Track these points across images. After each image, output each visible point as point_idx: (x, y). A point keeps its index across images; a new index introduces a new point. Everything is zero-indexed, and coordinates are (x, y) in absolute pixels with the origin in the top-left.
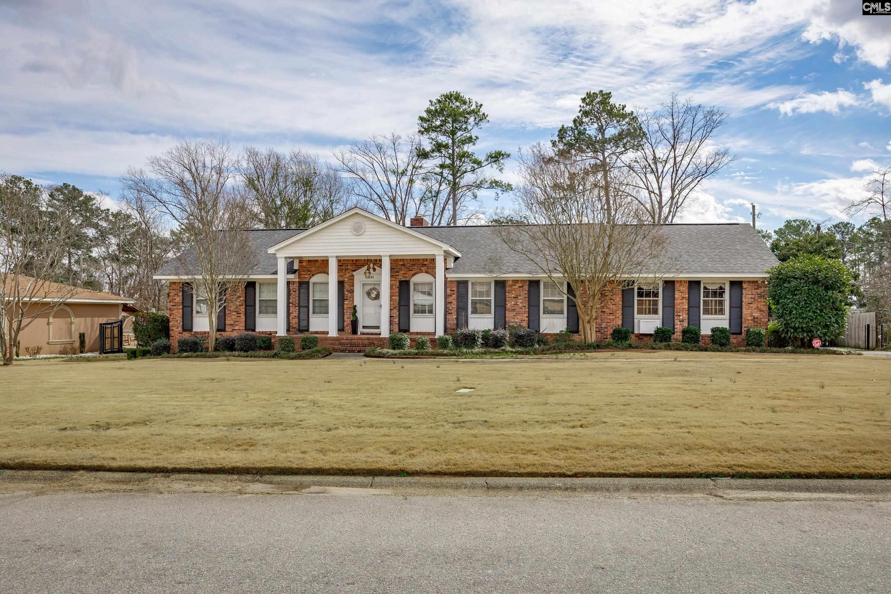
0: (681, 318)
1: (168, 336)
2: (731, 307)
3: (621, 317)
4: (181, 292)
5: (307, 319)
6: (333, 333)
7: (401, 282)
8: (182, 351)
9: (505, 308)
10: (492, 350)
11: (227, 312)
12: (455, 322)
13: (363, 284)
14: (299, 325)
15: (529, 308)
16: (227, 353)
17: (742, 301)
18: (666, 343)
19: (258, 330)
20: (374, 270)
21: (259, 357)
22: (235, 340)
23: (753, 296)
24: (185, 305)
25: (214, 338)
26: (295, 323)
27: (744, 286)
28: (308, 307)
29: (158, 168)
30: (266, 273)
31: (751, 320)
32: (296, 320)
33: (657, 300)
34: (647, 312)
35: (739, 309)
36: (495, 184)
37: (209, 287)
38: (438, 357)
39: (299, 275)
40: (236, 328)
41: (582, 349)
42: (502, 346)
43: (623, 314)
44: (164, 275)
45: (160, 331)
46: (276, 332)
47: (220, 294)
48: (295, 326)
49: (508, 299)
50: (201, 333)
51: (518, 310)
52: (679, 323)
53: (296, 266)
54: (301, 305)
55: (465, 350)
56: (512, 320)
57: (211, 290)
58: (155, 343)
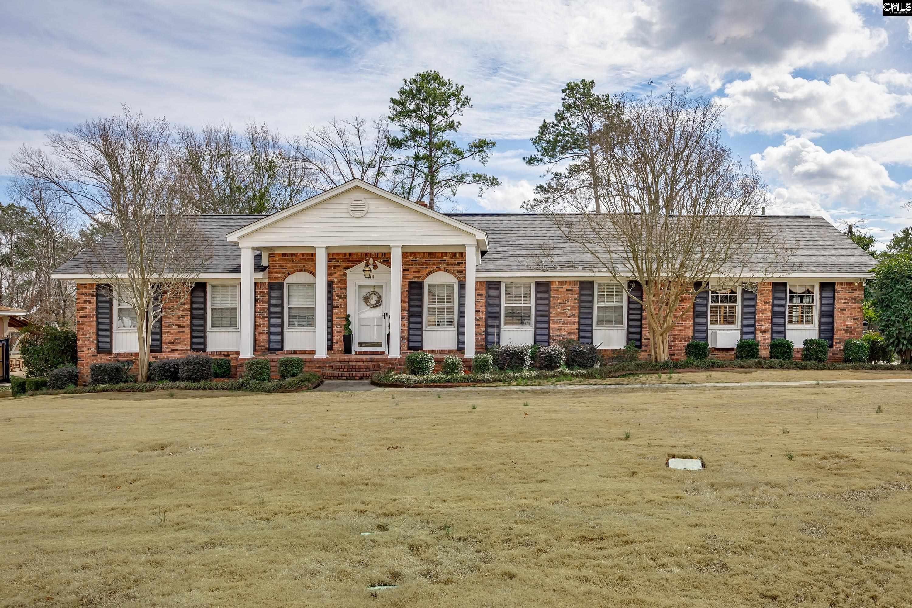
0: (763, 328)
1: (75, 360)
2: (821, 314)
3: (691, 328)
4: (95, 298)
5: (280, 333)
6: (321, 353)
7: (411, 283)
8: (97, 381)
9: (549, 316)
10: (547, 373)
11: (164, 325)
12: (484, 336)
13: (360, 286)
14: (269, 343)
15: (579, 318)
16: (168, 384)
17: (834, 308)
18: (757, 360)
19: (209, 349)
20: (375, 267)
21: (217, 389)
22: (177, 365)
23: (846, 301)
24: (100, 316)
25: (146, 362)
26: (264, 339)
27: (837, 288)
28: (282, 317)
29: (61, 148)
30: (222, 271)
31: (844, 330)
32: (265, 336)
33: (734, 307)
34: (722, 321)
35: (831, 317)
36: (478, 178)
37: (138, 289)
38: (479, 385)
39: (270, 273)
40: (177, 348)
41: (657, 370)
42: (558, 367)
43: (694, 323)
44: (69, 273)
45: (63, 352)
46: (238, 353)
47: (155, 299)
48: (262, 344)
49: (552, 305)
50: (125, 355)
51: (565, 319)
52: (760, 334)
53: (265, 262)
54: (272, 314)
55: (512, 374)
56: (558, 333)
57: (141, 295)
58: (55, 371)
